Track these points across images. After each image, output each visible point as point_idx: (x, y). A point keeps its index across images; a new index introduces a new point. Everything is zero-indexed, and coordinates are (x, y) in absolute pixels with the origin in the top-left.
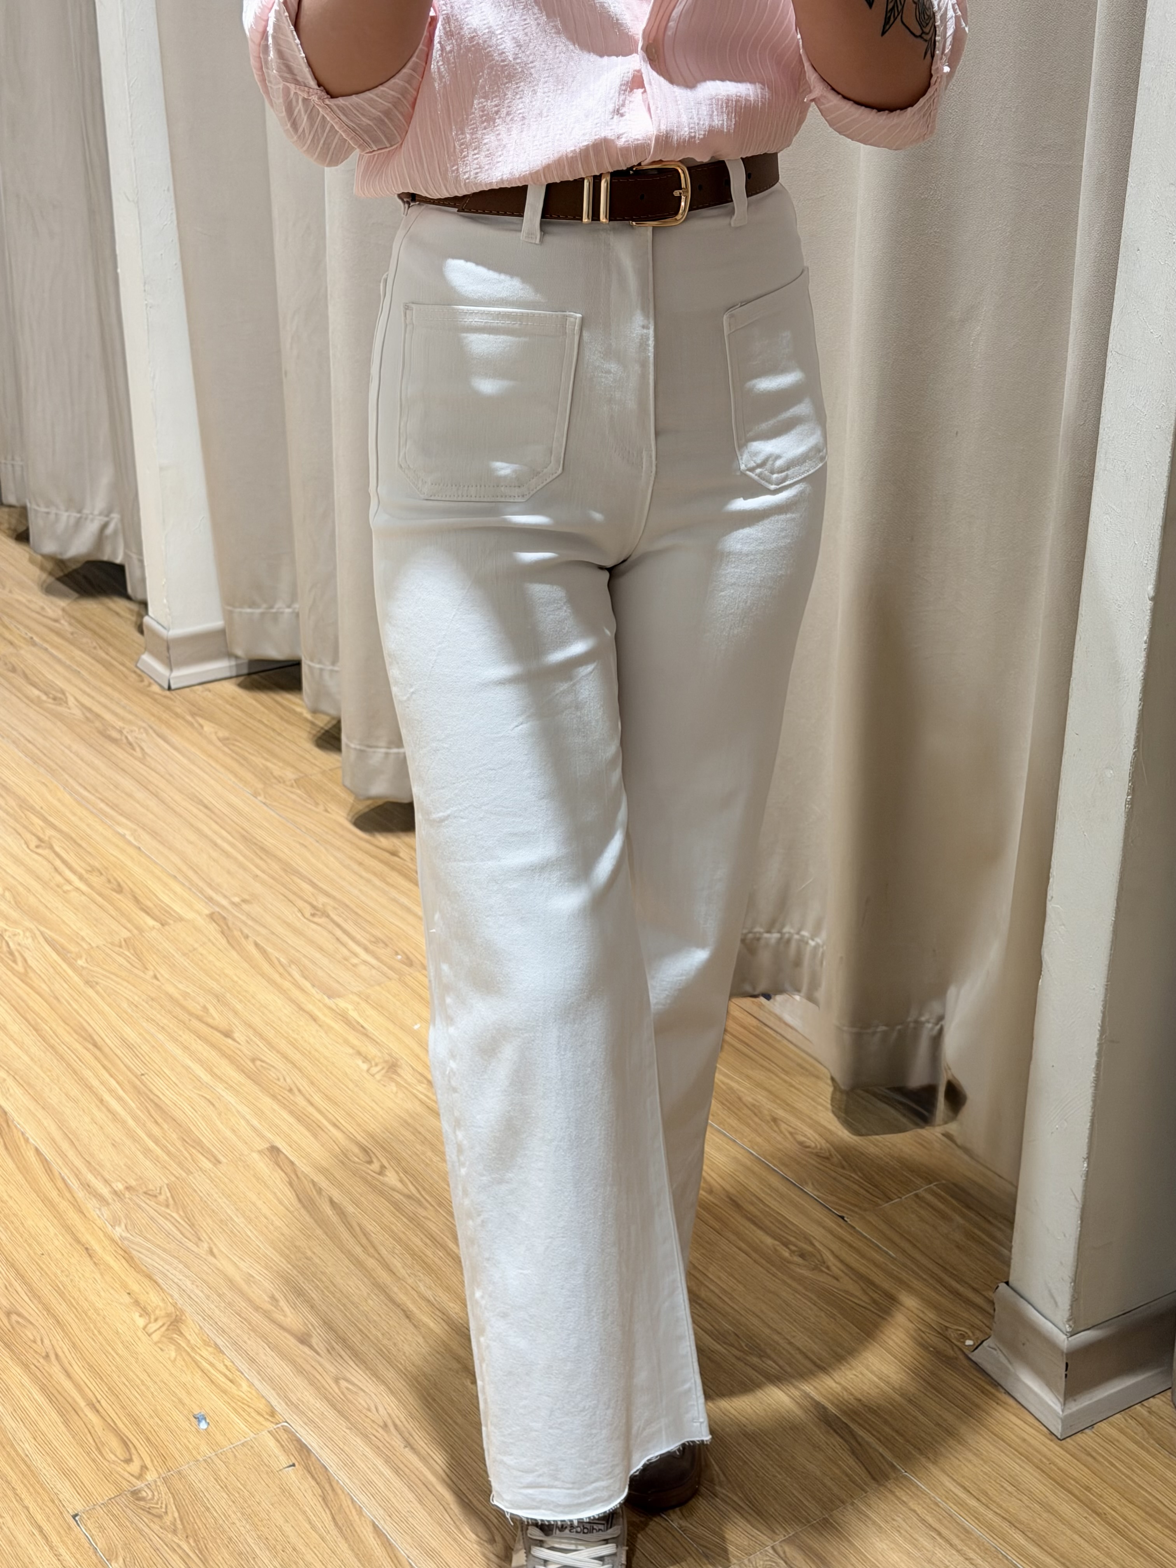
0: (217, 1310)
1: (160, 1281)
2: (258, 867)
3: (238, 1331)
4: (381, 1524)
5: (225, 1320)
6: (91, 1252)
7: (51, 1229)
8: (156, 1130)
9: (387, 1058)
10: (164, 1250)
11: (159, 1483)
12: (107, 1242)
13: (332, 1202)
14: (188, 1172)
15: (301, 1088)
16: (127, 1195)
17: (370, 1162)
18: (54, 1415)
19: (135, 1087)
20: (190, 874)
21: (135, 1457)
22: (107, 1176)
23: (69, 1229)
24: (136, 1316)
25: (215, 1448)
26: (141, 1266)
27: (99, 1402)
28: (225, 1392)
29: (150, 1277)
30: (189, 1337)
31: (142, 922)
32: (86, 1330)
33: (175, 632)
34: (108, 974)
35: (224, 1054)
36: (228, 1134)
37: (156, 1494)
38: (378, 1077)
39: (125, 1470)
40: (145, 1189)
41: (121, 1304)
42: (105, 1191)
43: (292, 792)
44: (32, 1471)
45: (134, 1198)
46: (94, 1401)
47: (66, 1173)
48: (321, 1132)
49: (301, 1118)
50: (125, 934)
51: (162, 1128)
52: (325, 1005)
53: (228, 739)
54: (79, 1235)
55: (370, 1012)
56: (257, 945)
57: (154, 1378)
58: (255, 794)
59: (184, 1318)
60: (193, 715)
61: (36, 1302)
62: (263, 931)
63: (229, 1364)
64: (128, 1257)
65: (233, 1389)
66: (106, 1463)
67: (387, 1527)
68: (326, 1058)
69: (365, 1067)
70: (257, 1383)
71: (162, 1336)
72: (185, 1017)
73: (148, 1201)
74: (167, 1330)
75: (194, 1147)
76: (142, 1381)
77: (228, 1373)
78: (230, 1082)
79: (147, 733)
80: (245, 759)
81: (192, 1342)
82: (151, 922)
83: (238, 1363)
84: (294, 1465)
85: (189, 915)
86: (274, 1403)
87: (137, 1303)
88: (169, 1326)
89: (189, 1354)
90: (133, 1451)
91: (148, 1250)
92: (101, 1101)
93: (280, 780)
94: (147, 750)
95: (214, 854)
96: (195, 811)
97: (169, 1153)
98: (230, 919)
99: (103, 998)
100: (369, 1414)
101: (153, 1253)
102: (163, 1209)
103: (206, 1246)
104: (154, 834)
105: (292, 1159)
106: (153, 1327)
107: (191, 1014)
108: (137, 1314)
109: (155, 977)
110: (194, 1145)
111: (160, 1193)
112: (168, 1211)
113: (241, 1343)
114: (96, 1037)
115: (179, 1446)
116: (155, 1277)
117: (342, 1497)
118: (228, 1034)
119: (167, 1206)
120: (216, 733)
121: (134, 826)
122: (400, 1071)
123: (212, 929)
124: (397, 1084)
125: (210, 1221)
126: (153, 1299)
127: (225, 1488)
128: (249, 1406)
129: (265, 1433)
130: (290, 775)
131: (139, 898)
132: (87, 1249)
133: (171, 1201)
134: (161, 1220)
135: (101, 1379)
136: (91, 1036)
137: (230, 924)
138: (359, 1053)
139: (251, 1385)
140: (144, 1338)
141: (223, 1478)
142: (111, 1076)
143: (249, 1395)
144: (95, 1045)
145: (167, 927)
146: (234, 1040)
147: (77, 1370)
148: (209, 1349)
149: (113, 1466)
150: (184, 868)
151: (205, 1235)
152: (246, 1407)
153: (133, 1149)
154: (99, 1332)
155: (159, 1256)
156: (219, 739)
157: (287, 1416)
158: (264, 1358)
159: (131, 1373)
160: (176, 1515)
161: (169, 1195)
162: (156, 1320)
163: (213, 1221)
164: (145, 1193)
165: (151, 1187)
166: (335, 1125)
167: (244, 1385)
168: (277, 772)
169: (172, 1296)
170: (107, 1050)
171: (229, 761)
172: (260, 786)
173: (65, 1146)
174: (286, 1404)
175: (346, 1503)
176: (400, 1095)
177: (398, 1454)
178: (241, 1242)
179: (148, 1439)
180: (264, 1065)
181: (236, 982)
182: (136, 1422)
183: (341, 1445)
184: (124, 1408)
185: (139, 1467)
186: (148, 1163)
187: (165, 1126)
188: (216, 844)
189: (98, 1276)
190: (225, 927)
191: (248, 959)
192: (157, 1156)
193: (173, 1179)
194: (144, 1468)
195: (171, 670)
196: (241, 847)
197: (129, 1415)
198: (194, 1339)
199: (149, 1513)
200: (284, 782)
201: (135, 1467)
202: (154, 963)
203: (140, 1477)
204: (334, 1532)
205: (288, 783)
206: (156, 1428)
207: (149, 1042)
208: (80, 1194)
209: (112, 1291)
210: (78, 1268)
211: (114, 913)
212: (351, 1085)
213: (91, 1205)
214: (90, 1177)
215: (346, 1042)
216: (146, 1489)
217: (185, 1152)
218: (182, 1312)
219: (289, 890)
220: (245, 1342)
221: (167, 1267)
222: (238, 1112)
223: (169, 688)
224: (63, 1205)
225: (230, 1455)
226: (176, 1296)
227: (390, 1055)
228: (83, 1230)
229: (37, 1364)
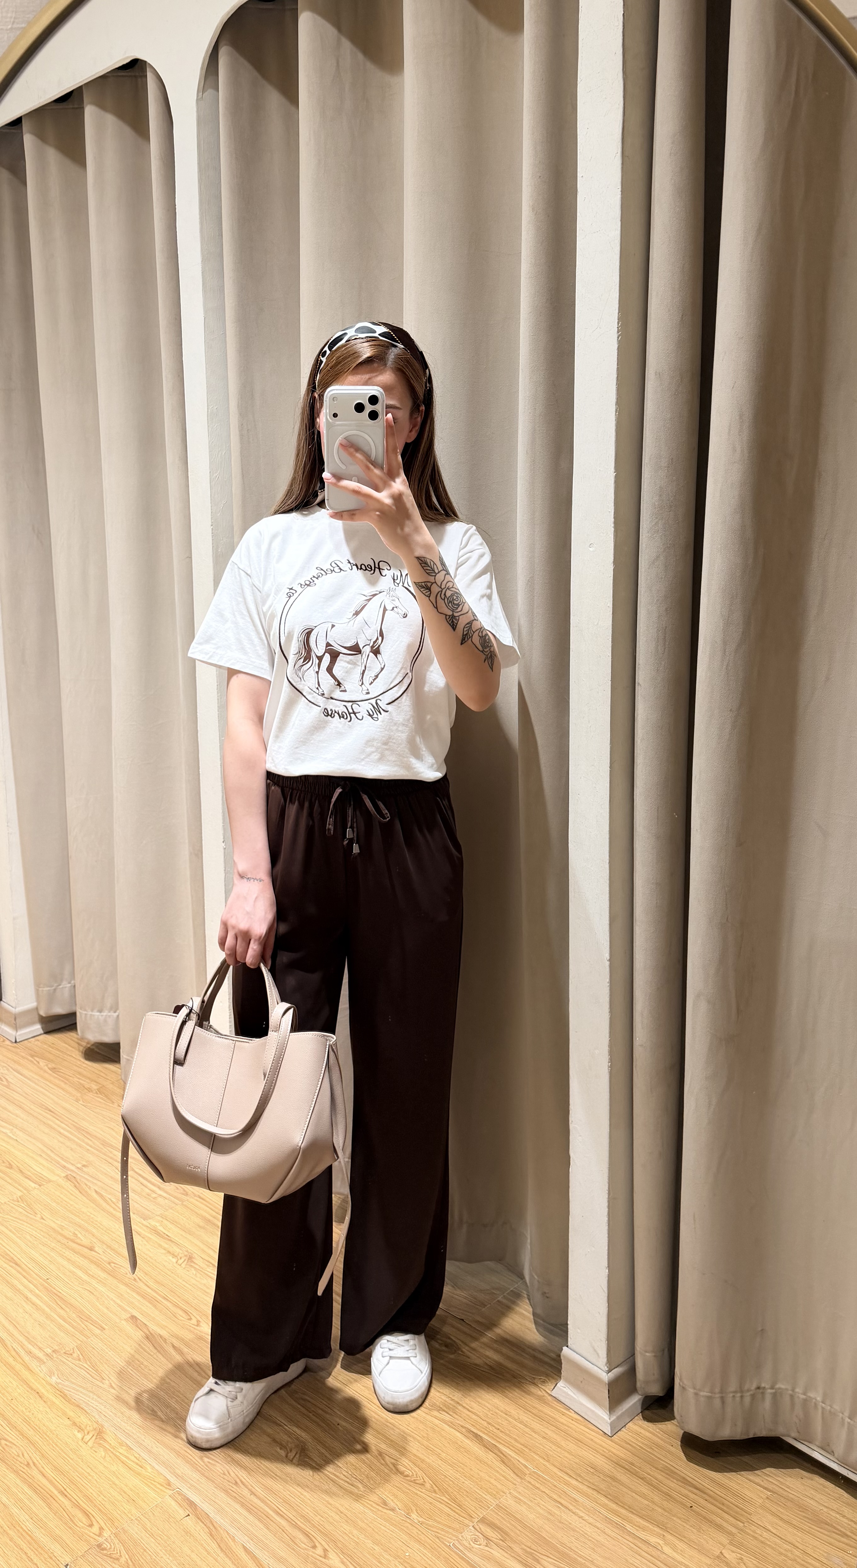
0: (122, 1423)
1: (85, 1408)
2: (88, 1144)
3: (138, 1434)
4: (248, 1546)
5: (128, 1428)
6: (41, 1394)
7: (14, 1382)
8: (62, 1312)
9: (186, 1253)
10: (84, 1388)
11: (113, 1538)
12: (48, 1387)
13: (174, 1346)
14: (87, 1337)
15: (141, 1278)
16: (55, 1355)
17: (191, 1319)
18: (41, 1502)
19: (45, 1288)
20: (49, 1152)
21: (95, 1523)
22: (40, 1345)
23: (25, 1382)
24: (76, 1433)
25: (140, 1510)
26: (73, 1400)
27: (65, 1490)
28: (139, 1474)
29: (78, 1406)
30: (110, 1442)
31: (28, 1186)
32: (48, 1445)
33: (19, 1009)
34: (14, 1219)
35: (92, 1262)
36: (106, 1311)
37: (112, 1545)
38: (183, 1265)
39: (90, 1532)
40: (64, 1351)
41: (65, 1425)
42: (40, 1355)
43: (98, 1097)
44: (34, 1540)
45: (59, 1357)
46: (63, 1490)
47: (15, 1345)
48: (158, 1304)
49: (144, 1296)
50: (20, 1194)
51: (66, 1311)
52: (143, 1224)
53: (55, 1068)
54: (31, 1384)
55: (170, 1225)
56: (96, 1191)
57: (95, 1470)
58: (77, 1100)
59: (104, 1429)
60: (32, 1056)
61: (14, 1430)
62: (99, 1183)
63: (137, 1456)
64: (64, 1396)
65: (143, 1471)
66: (78, 1529)
67: (251, 1546)
68: (150, 1257)
69: (174, 1260)
70: (156, 1467)
71: (94, 1443)
72: (65, 1241)
73: (67, 1358)
74: (96, 1438)
75: (87, 1321)
76: (88, 1473)
77: (137, 1461)
78: (99, 1278)
79: (8, 1070)
80: (67, 1080)
81: (113, 1444)
82: (33, 1185)
83: (142, 1454)
84: (189, 1515)
85: (53, 1178)
86: (169, 1477)
87: (74, 1424)
88: (97, 1436)
89: (112, 1453)
90: (93, 1519)
91: (74, 1389)
92: (27, 1298)
93: (90, 1090)
94: (10, 1080)
95: (61, 1139)
96: (44, 1113)
97: (73, 1327)
98: (78, 1177)
99: (15, 1234)
100: (225, 1477)
101: (77, 1390)
102: (77, 1362)
103: (107, 1382)
104: (22, 1130)
105: (145, 1322)
106: (87, 1438)
107: (67, 1239)
108: (76, 1431)
109: (42, 1218)
110: (86, 1319)
111: (74, 1352)
112: (81, 1363)
113: (141, 1442)
114: (15, 1258)
115: (119, 1512)
116: (81, 1406)
117: (222, 1532)
118: (91, 1249)
119: (79, 1360)
120: (47, 1065)
121: (11, 1127)
122: (194, 1260)
123: (68, 1185)
124: (195, 1269)
125: (106, 1366)
126: (83, 1420)
127: (152, 1535)
128: (154, 1481)
129: (167, 1497)
130: (94, 1087)
131: (23, 1171)
132: (38, 1393)
133: (81, 1355)
134: (78, 1369)
135: (65, 1476)
136: (12, 1258)
137: (79, 1181)
138: (169, 1252)
139: (153, 1468)
140: (84, 1446)
141: (149, 1529)
142: (29, 1282)
143: (153, 1474)
144: (17, 1264)
145: (42, 1187)
146: (96, 1252)
147: (48, 1471)
148: (123, 1448)
149: (82, 1530)
150: (45, 1149)
151: (106, 1376)
152: (153, 1482)
153: (52, 1325)
154: (56, 1445)
155: (81, 1392)
156: (49, 1068)
157: (178, 1485)
158: (157, 1449)
159: (80, 1469)
160: (127, 1556)
161: (79, 1353)
162: (88, 1433)
163: (108, 1366)
164: (64, 1353)
165: (67, 1349)
166: (164, 1298)
167: (148, 1467)
168: (87, 1086)
169: (94, 1417)
170: (23, 1266)
171: (57, 1082)
172: (79, 1095)
173: (11, 1328)
174: (177, 1478)
175: (225, 1535)
176: (198, 1275)
177: (248, 1500)
178: (128, 1378)
179: (100, 1510)
180: (116, 1265)
181: (90, 1216)
182: (89, 1499)
183: (214, 1499)
184: (81, 1491)
185: (98, 1529)
186: (62, 1334)
187: (68, 1310)
188: (60, 1133)
189: (48, 1410)
190: (76, 1183)
191: (93, 1201)
192: (67, 1329)
193: (79, 1342)
194: (101, 1529)
195: (17, 1031)
196: (76, 1133)
197: (85, 1496)
198: (113, 1443)
199: (111, 1558)
200: (92, 1091)
201: (95, 1529)
202: (40, 1210)
203: (100, 1535)
204: (222, 1555)
205: (95, 1092)
206: (103, 1503)
207: (46, 1258)
208: (27, 1358)
209: (58, 1418)
210: (35, 1405)
211: (10, 1181)
212: (169, 1273)
213: (34, 1364)
214: (30, 1347)
215: (160, 1245)
216: (105, 1542)
217: (83, 1325)
218: (102, 1426)
219: (108, 1156)
220: (144, 1441)
221: (87, 1398)
222: (107, 1296)
223: (16, 1042)
224: (18, 1367)
225: (150, 1514)
226: (97, 1417)
227: (187, 1251)
228: (33, 1381)
229: (23, 1470)
